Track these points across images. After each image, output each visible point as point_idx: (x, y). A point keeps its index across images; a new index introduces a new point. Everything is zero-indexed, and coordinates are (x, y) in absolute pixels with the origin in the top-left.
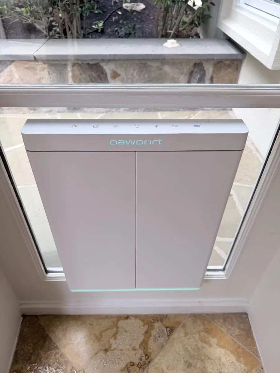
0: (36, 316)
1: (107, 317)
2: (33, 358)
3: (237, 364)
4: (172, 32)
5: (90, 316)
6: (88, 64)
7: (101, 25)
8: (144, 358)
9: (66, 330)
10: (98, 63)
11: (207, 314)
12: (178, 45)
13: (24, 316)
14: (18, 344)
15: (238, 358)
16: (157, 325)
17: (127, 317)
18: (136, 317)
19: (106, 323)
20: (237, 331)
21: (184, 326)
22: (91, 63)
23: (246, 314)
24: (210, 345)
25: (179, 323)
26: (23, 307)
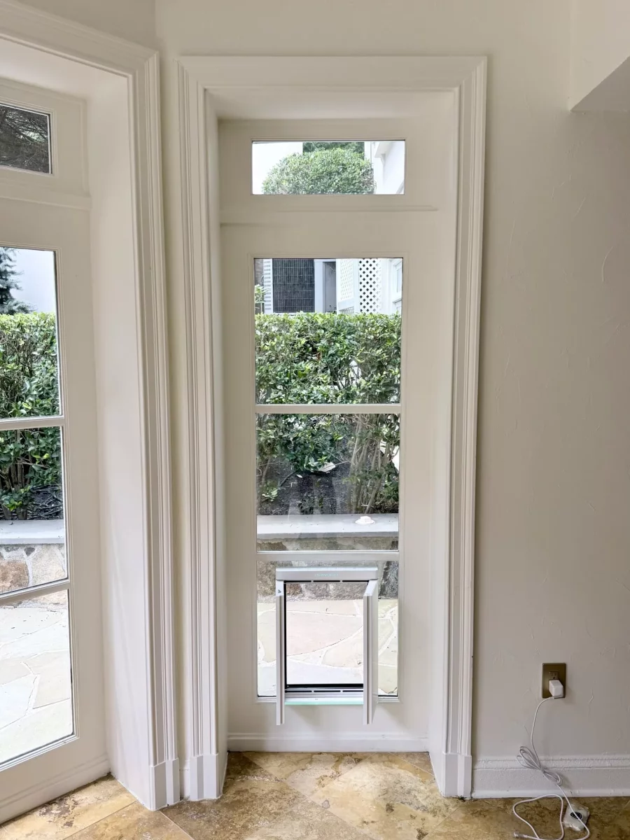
0: (239, 752)
1: (302, 753)
2: (242, 772)
3: (415, 777)
4: (368, 506)
5: (286, 752)
6: (270, 544)
7: (274, 493)
8: (335, 773)
9: (267, 759)
10: (281, 543)
11: (392, 753)
12: (373, 521)
13: (229, 751)
14: (228, 766)
15: (415, 774)
16: (346, 758)
17: (321, 753)
18: (328, 753)
19: (301, 757)
20: (417, 761)
21: (371, 758)
22: (273, 542)
23: (428, 752)
24: (392, 768)
25: (365, 757)
26: (232, 738)
